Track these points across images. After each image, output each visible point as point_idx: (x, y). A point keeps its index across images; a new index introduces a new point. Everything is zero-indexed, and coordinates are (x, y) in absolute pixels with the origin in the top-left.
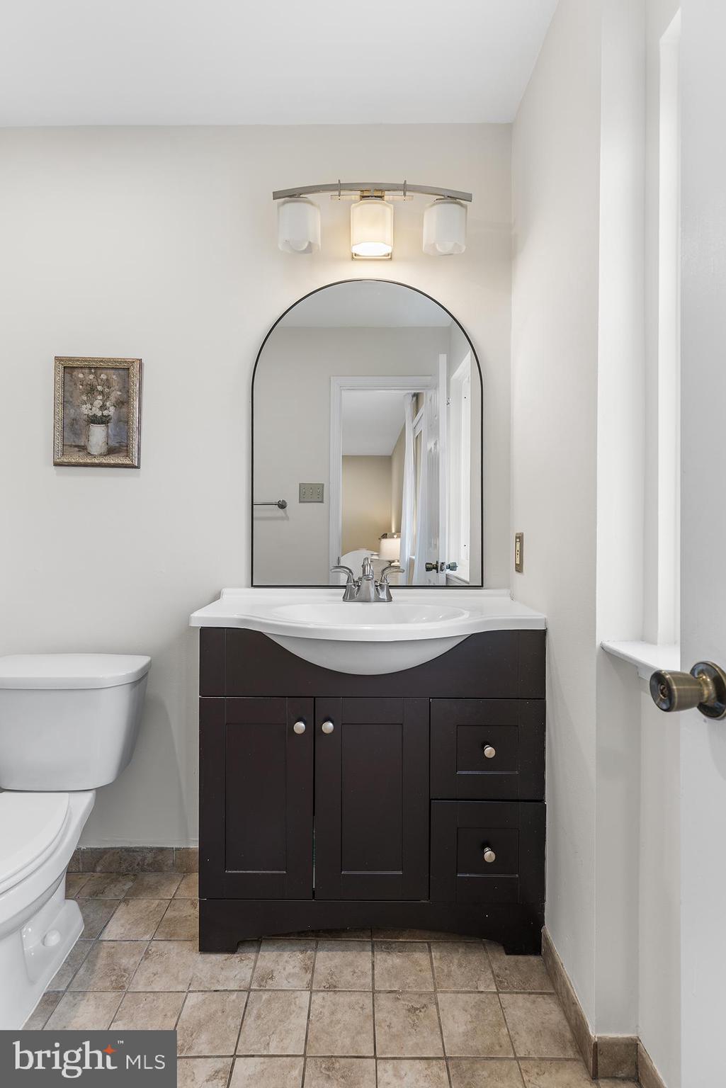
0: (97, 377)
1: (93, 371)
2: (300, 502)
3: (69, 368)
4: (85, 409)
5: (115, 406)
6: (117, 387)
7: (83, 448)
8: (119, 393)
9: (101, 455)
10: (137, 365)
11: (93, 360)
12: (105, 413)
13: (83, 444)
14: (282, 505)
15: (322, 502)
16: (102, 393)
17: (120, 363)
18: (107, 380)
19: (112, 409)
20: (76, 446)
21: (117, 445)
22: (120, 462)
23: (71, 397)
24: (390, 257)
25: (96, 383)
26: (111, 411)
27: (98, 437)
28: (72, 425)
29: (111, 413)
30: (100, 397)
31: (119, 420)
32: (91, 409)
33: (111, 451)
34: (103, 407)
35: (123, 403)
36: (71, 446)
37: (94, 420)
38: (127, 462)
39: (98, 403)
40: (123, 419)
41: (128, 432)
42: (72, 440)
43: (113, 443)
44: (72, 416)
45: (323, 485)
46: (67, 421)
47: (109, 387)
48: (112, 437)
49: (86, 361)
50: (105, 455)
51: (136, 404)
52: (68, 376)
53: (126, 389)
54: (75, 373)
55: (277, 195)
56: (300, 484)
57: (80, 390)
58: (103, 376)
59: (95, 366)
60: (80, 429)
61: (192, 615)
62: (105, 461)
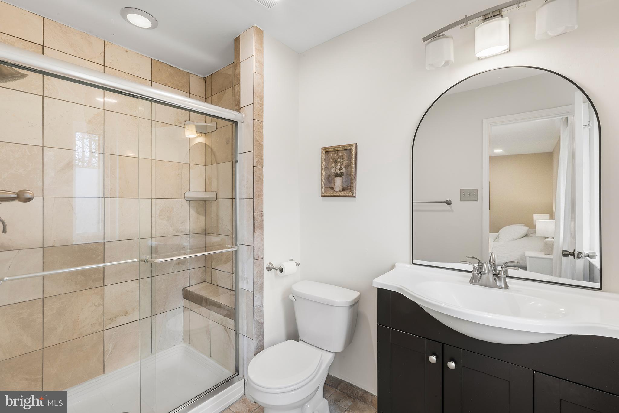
0: (338, 154)
1: (336, 152)
2: (461, 201)
3: (327, 152)
4: (333, 171)
5: (345, 168)
6: (346, 159)
7: (332, 188)
8: (347, 161)
9: (340, 192)
10: (354, 147)
11: (336, 147)
12: (341, 171)
13: (332, 187)
14: (449, 203)
15: (477, 201)
16: (340, 162)
17: (347, 147)
18: (342, 155)
19: (344, 169)
20: (330, 188)
21: (346, 186)
22: (347, 195)
23: (328, 165)
24: (508, 50)
25: (338, 158)
26: (344, 170)
27: (338, 183)
28: (328, 178)
29: (344, 171)
30: (339, 164)
31: (347, 174)
32: (335, 170)
33: (344, 189)
34: (340, 169)
35: (349, 166)
36: (328, 188)
37: (338, 175)
38: (351, 195)
39: (338, 167)
40: (349, 174)
41: (351, 180)
42: (328, 185)
43: (345, 186)
44: (328, 174)
45: (477, 190)
46: (326, 176)
47: (343, 159)
48: (344, 183)
49: (333, 148)
50: (341, 192)
51: (354, 166)
52: (326, 155)
53: (350, 159)
54: (329, 154)
55: (425, 40)
56: (461, 190)
57: (331, 161)
58: (340, 154)
59: (336, 150)
60: (331, 180)
61: (374, 280)
62: (341, 195)
